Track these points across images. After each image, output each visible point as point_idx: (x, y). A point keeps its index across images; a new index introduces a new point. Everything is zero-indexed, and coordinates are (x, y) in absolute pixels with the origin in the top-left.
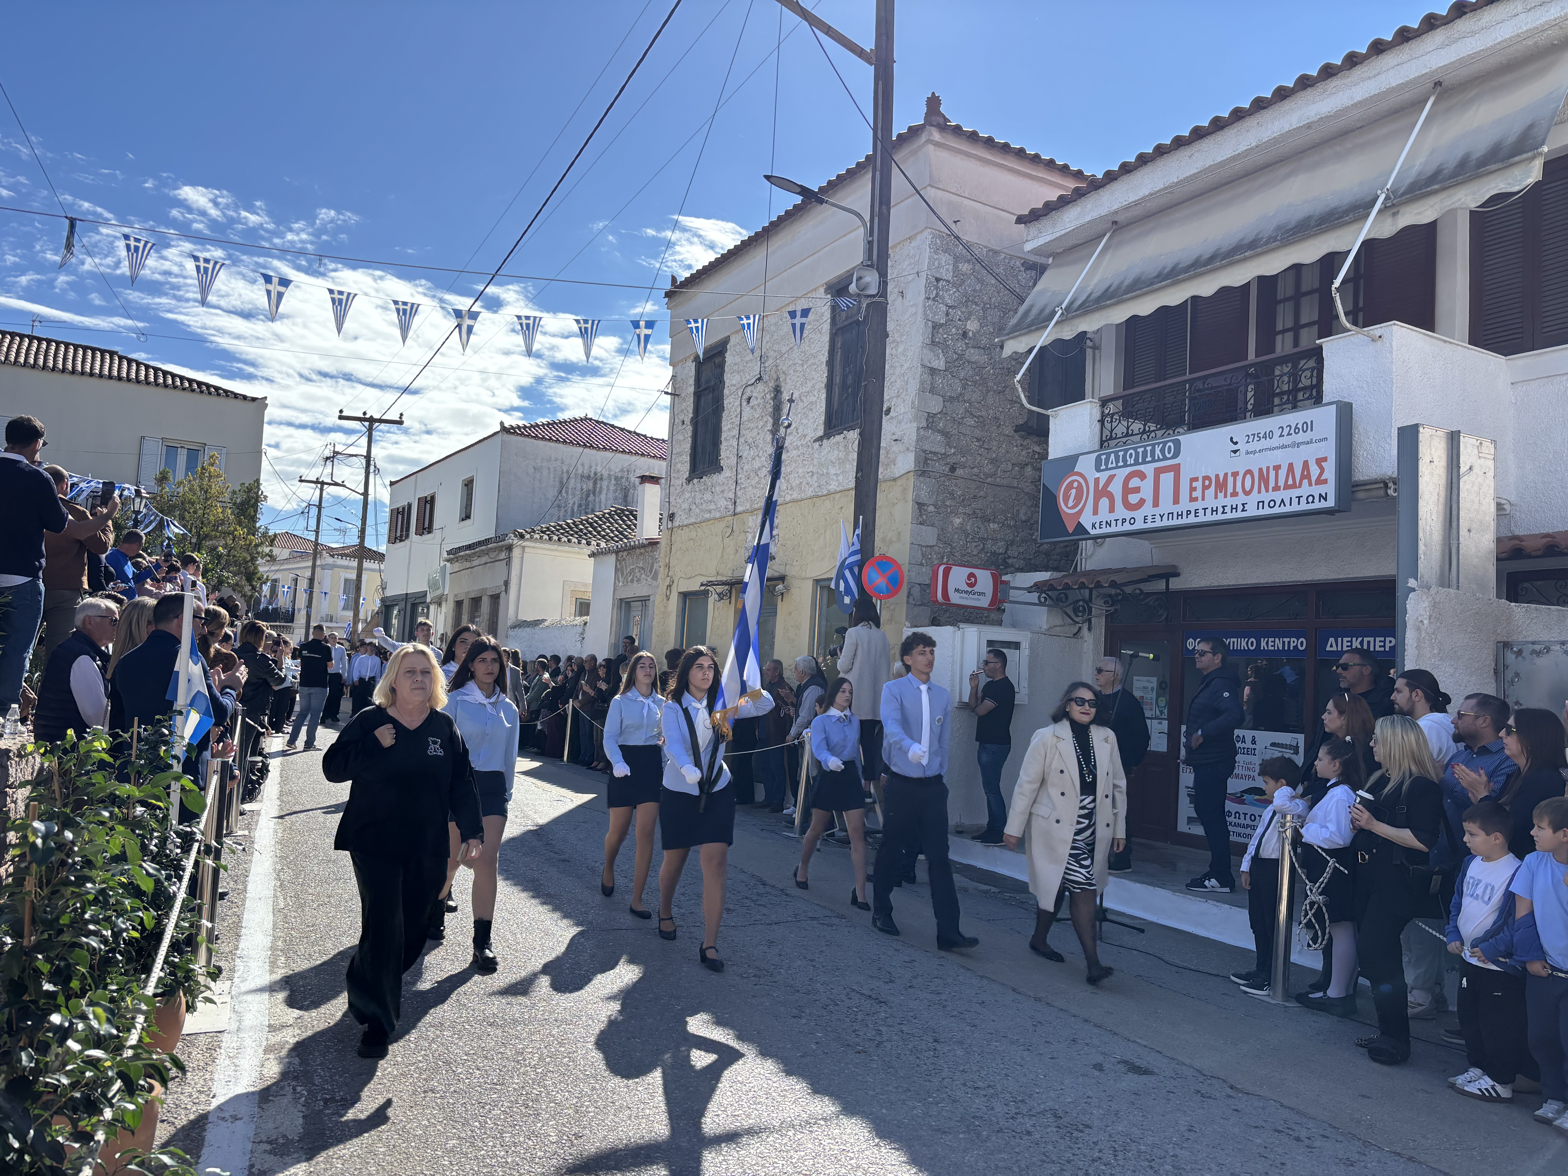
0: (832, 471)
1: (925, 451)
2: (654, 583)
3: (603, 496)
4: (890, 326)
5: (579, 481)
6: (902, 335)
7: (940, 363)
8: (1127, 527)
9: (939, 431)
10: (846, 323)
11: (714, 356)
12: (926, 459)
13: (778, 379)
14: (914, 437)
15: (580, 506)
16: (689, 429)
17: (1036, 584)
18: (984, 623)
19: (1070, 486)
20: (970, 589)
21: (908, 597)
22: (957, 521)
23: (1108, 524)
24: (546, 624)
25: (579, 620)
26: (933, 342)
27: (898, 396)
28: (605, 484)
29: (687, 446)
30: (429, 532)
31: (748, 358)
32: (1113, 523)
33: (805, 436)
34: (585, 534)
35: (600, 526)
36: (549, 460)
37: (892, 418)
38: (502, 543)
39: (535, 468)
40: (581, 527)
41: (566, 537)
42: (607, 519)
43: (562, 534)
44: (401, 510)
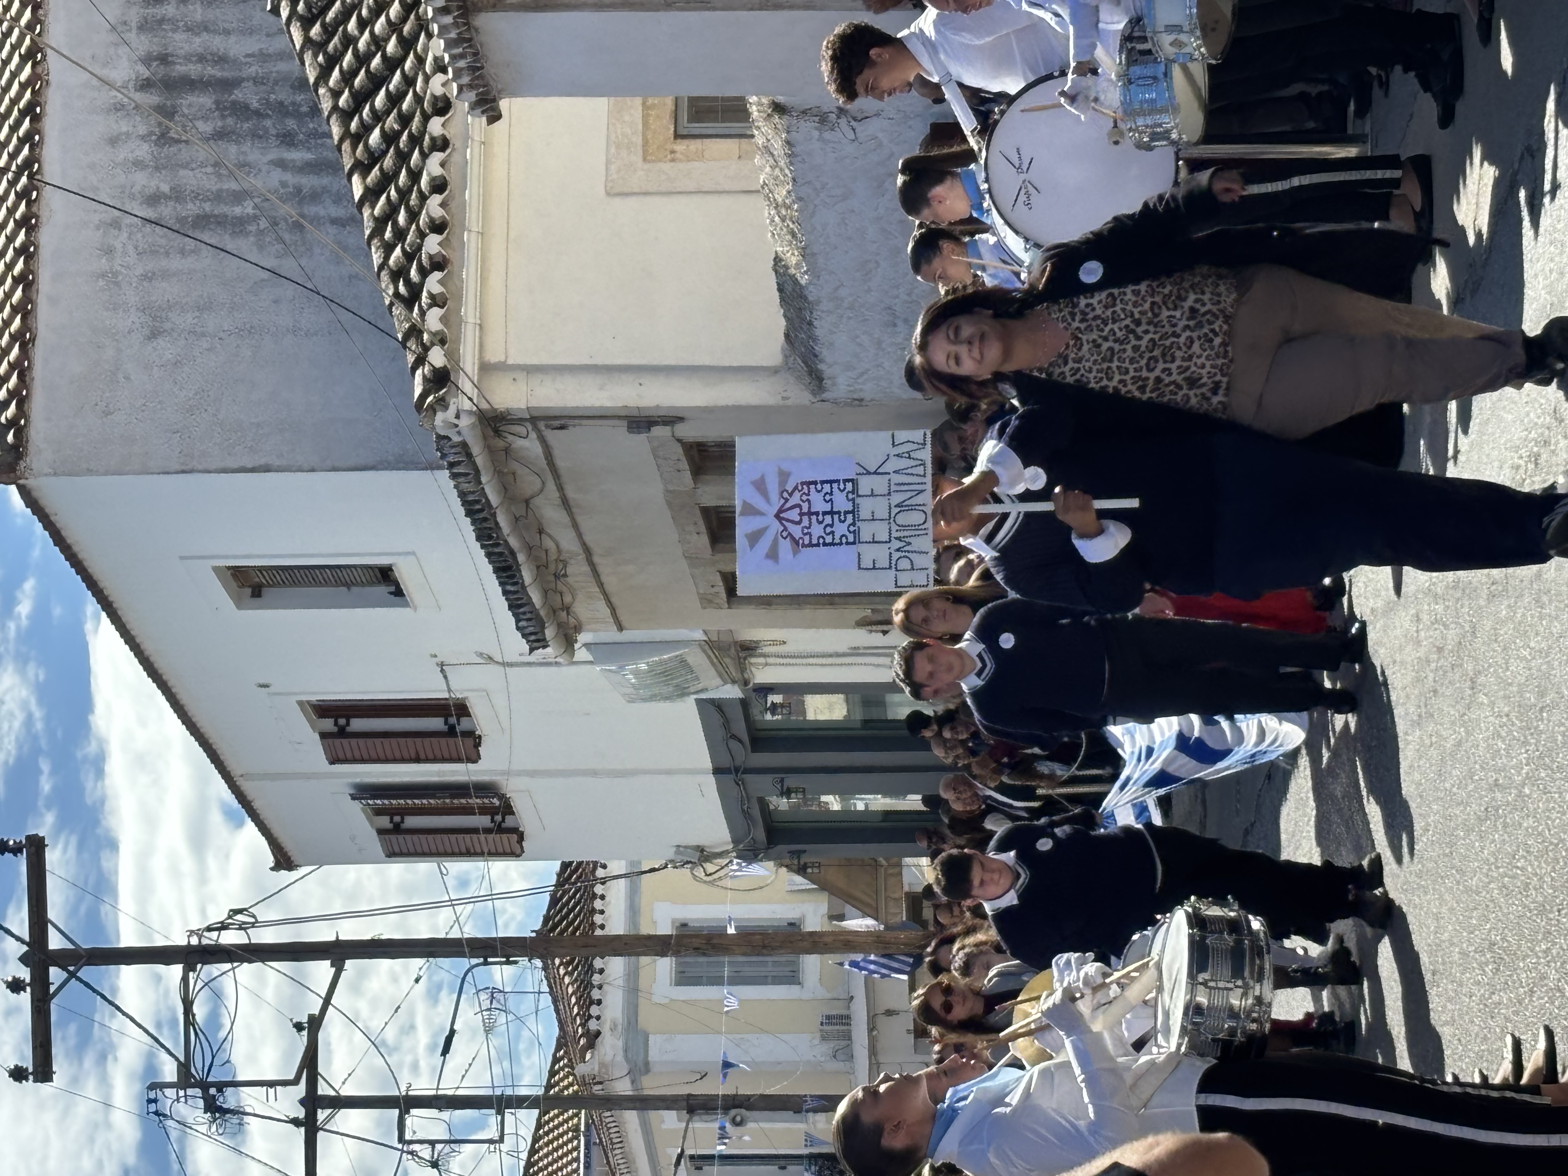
5: (185, 153)
15: (288, 139)
24: (792, 258)
28: (181, 43)
30: (462, 709)
34: (405, 120)
35: (362, 60)
36: (112, 278)
38: (476, 449)
39: (154, 335)
40: (375, 137)
41: (423, 198)
42: (329, 32)
43: (413, 216)
44: (384, 821)
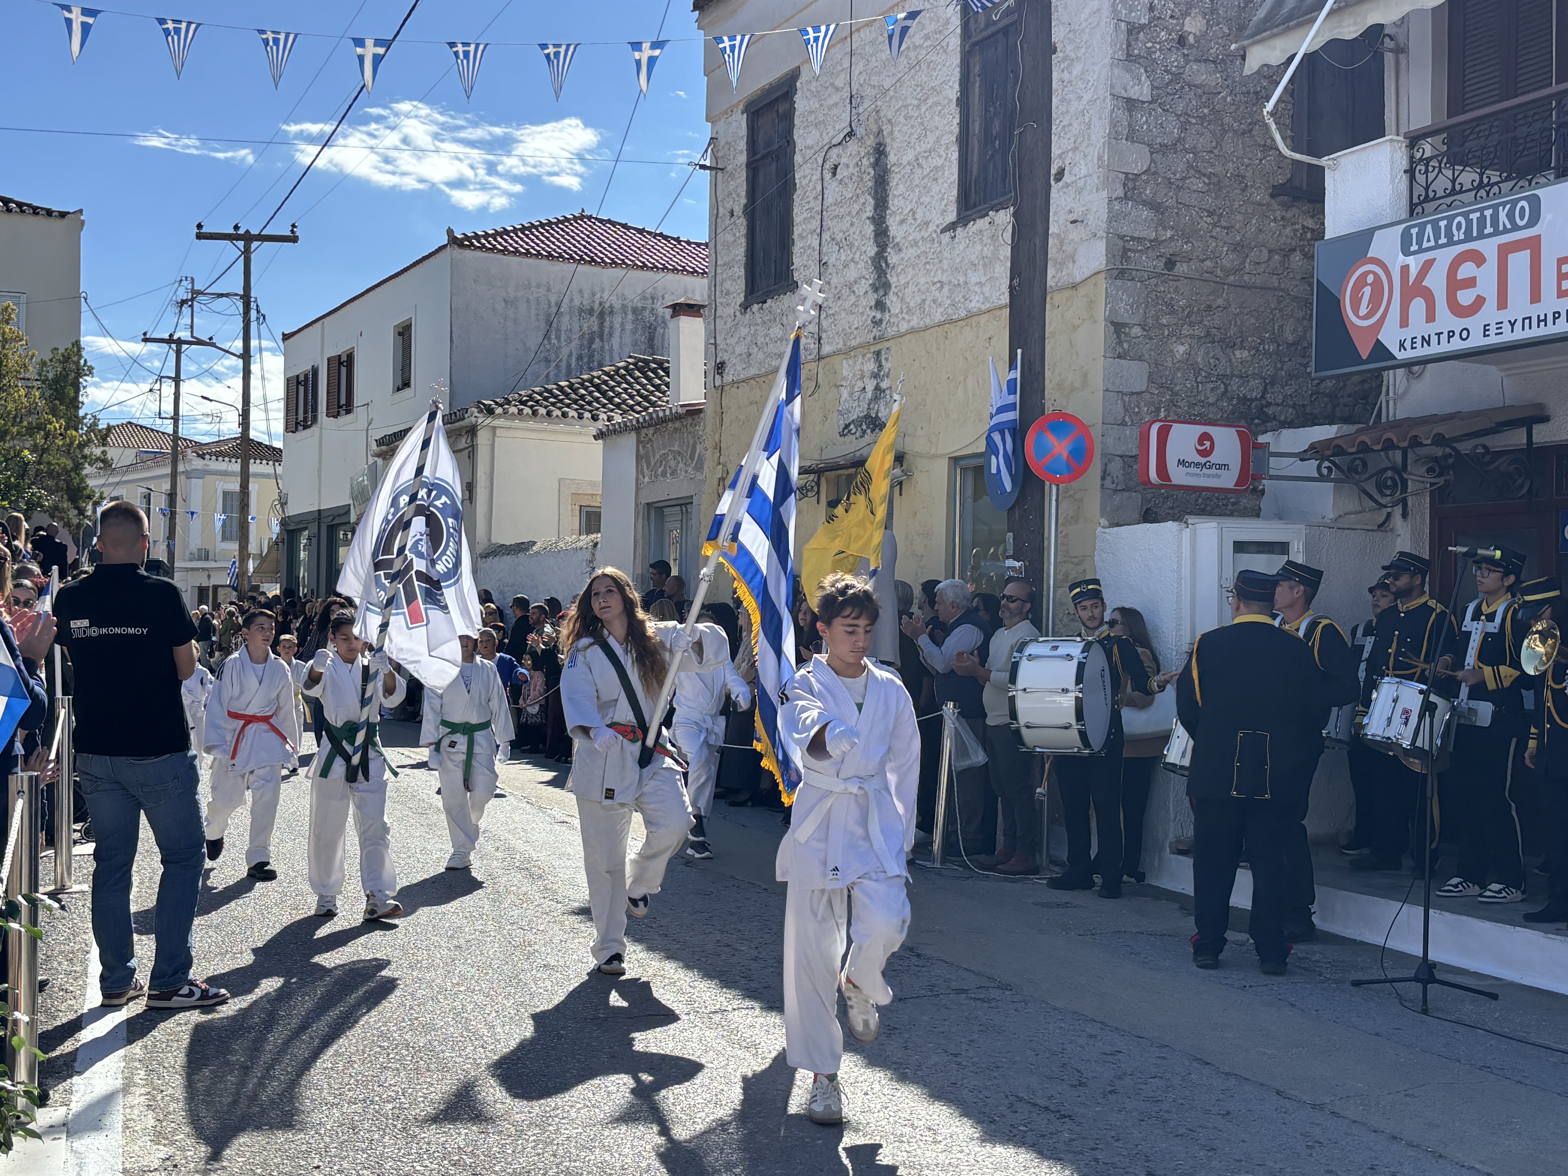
0: (973, 278)
1: (1122, 237)
2: (699, 476)
3: (615, 341)
4: (1058, 34)
5: (576, 318)
6: (1078, 48)
7: (1142, 91)
8: (1457, 344)
9: (1145, 203)
10: (986, 33)
11: (776, 101)
12: (1125, 250)
13: (880, 131)
14: (1104, 214)
15: (580, 358)
16: (742, 223)
17: (1312, 447)
18: (1231, 515)
19: (1361, 282)
20: (1203, 460)
21: (1103, 478)
22: (1181, 349)
23: (1426, 341)
24: (536, 548)
25: (586, 540)
26: (1129, 55)
27: (1075, 149)
28: (617, 320)
29: (739, 252)
30: (348, 412)
31: (830, 102)
32: (1434, 339)
33: (927, 224)
34: (589, 403)
35: (612, 389)
36: (528, 287)
37: (1067, 185)
38: (461, 423)
39: (505, 301)
40: (583, 392)
41: (560, 408)
42: (623, 377)
43: (553, 404)
44: (302, 378)
